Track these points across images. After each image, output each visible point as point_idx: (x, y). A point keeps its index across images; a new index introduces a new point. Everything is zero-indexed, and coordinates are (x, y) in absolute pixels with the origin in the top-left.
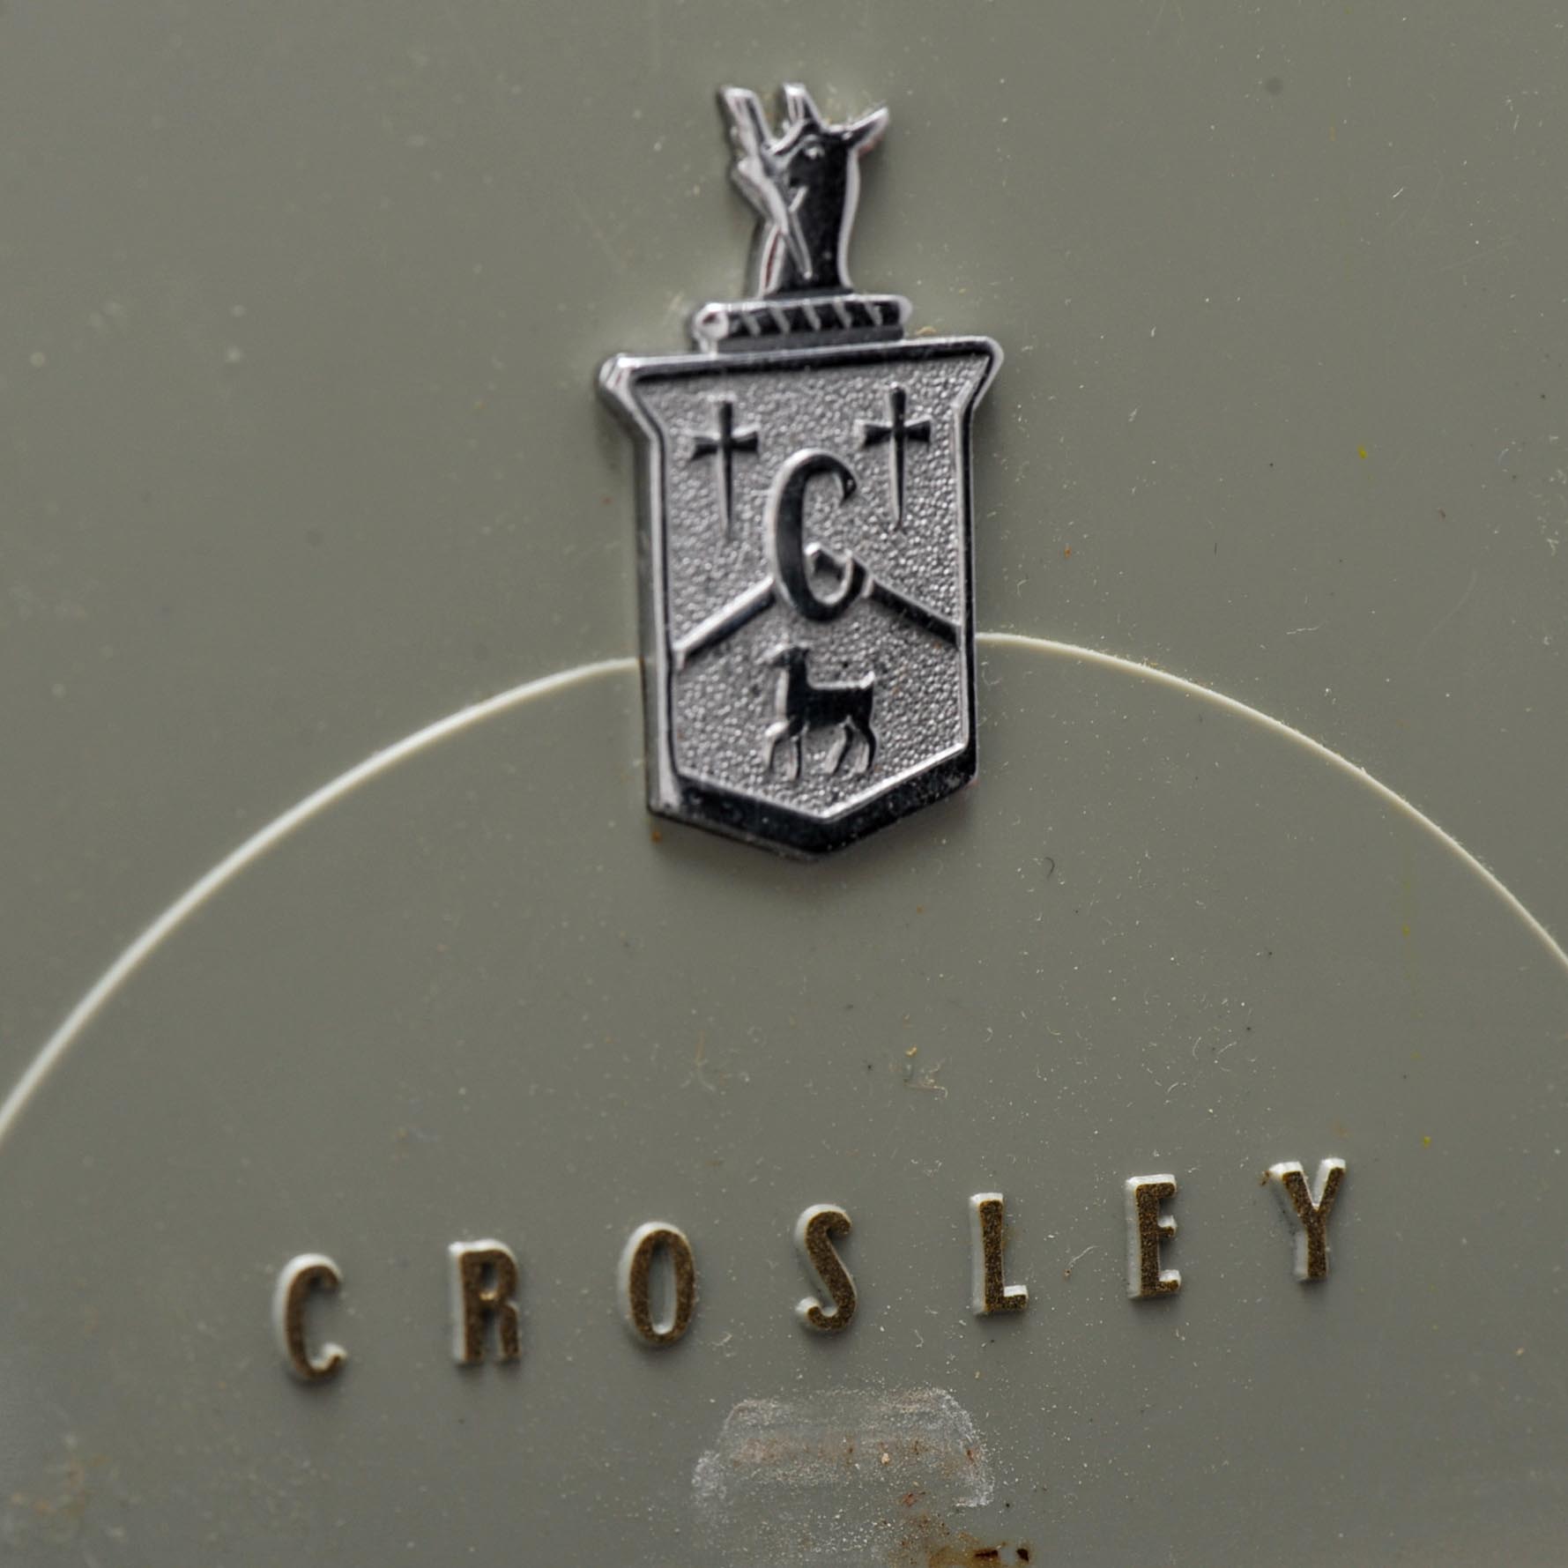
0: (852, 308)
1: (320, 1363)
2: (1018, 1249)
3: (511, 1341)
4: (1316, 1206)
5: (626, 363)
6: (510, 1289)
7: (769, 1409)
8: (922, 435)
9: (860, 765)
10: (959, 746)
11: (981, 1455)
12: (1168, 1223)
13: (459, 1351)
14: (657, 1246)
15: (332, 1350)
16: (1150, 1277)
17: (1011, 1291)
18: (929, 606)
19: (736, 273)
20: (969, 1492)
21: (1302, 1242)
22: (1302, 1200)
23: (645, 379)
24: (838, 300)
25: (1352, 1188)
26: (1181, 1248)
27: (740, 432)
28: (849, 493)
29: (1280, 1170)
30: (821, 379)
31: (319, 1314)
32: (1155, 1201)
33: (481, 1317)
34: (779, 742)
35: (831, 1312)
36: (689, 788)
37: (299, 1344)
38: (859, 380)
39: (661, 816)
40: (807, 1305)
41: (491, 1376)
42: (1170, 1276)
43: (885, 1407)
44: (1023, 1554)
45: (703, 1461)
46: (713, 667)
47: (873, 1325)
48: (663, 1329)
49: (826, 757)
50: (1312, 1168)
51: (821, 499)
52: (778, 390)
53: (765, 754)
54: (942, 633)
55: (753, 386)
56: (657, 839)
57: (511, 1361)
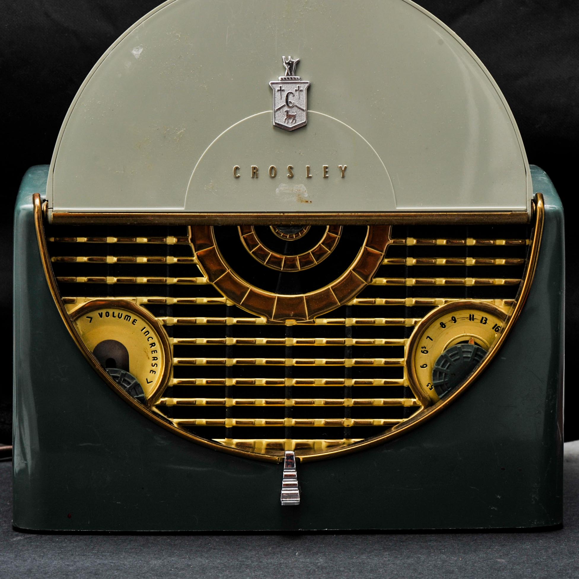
0: (294, 78)
1: (237, 176)
2: (311, 171)
3: (257, 175)
4: (343, 169)
5: (271, 82)
6: (257, 171)
7: (284, 185)
8: (301, 91)
9: (294, 122)
10: (305, 121)
11: (307, 191)
12: (327, 170)
13: (252, 176)
14: (272, 168)
15: (239, 175)
16: (325, 175)
17: (310, 175)
18: (302, 107)
19: (283, 74)
20: (305, 195)
21: (342, 173)
22: (342, 169)
23: (272, 84)
24: (292, 77)
25: (347, 169)
26: (328, 173)
27: (282, 89)
28: (294, 96)
29: (339, 166)
30: (291, 84)
31: (237, 171)
32: (327, 168)
33: (254, 173)
34: (286, 119)
35: (290, 176)
36: (276, 123)
37: (235, 174)
38: (294, 85)
39: (274, 126)
40: (289, 174)
41: (255, 179)
42: (327, 175)
43: (296, 186)
44: (311, 202)
45: (277, 189)
46: (279, 112)
47: (295, 177)
48: (273, 176)
49: (291, 121)
50: (343, 167)
51: (291, 96)
52: (286, 85)
53: (284, 121)
54: (303, 110)
55: (284, 85)
56: (274, 128)
57: (257, 178)
